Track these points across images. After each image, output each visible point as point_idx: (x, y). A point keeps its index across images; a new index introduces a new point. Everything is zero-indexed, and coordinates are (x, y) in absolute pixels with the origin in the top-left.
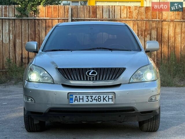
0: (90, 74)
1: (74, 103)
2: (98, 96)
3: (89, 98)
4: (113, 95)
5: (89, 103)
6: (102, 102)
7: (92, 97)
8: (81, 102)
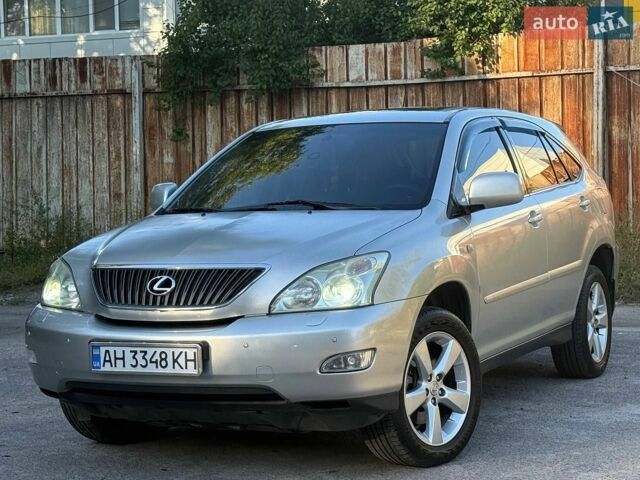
0: (155, 288)
1: (102, 369)
2: (159, 350)
3: (139, 356)
4: (196, 350)
5: (139, 369)
6: (169, 370)
7: (146, 353)
8: (119, 368)
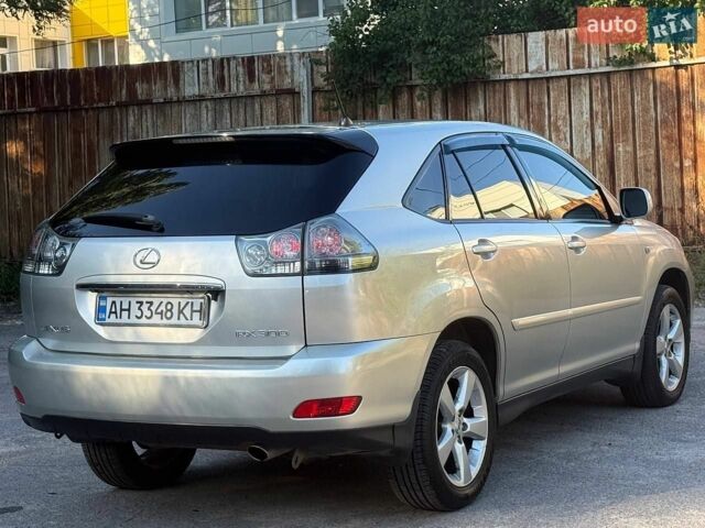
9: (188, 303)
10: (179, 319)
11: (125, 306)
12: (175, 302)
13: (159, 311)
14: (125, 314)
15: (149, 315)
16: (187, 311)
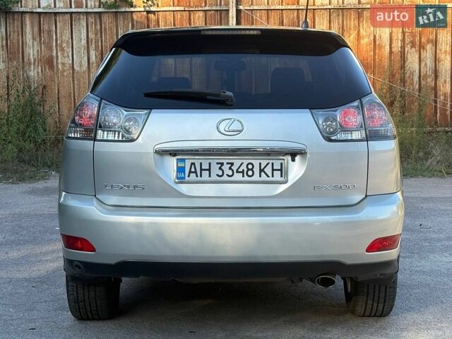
9: (268, 163)
10: (260, 176)
11: (205, 166)
12: (256, 163)
13: (239, 170)
14: (205, 174)
15: (230, 173)
16: (269, 170)
